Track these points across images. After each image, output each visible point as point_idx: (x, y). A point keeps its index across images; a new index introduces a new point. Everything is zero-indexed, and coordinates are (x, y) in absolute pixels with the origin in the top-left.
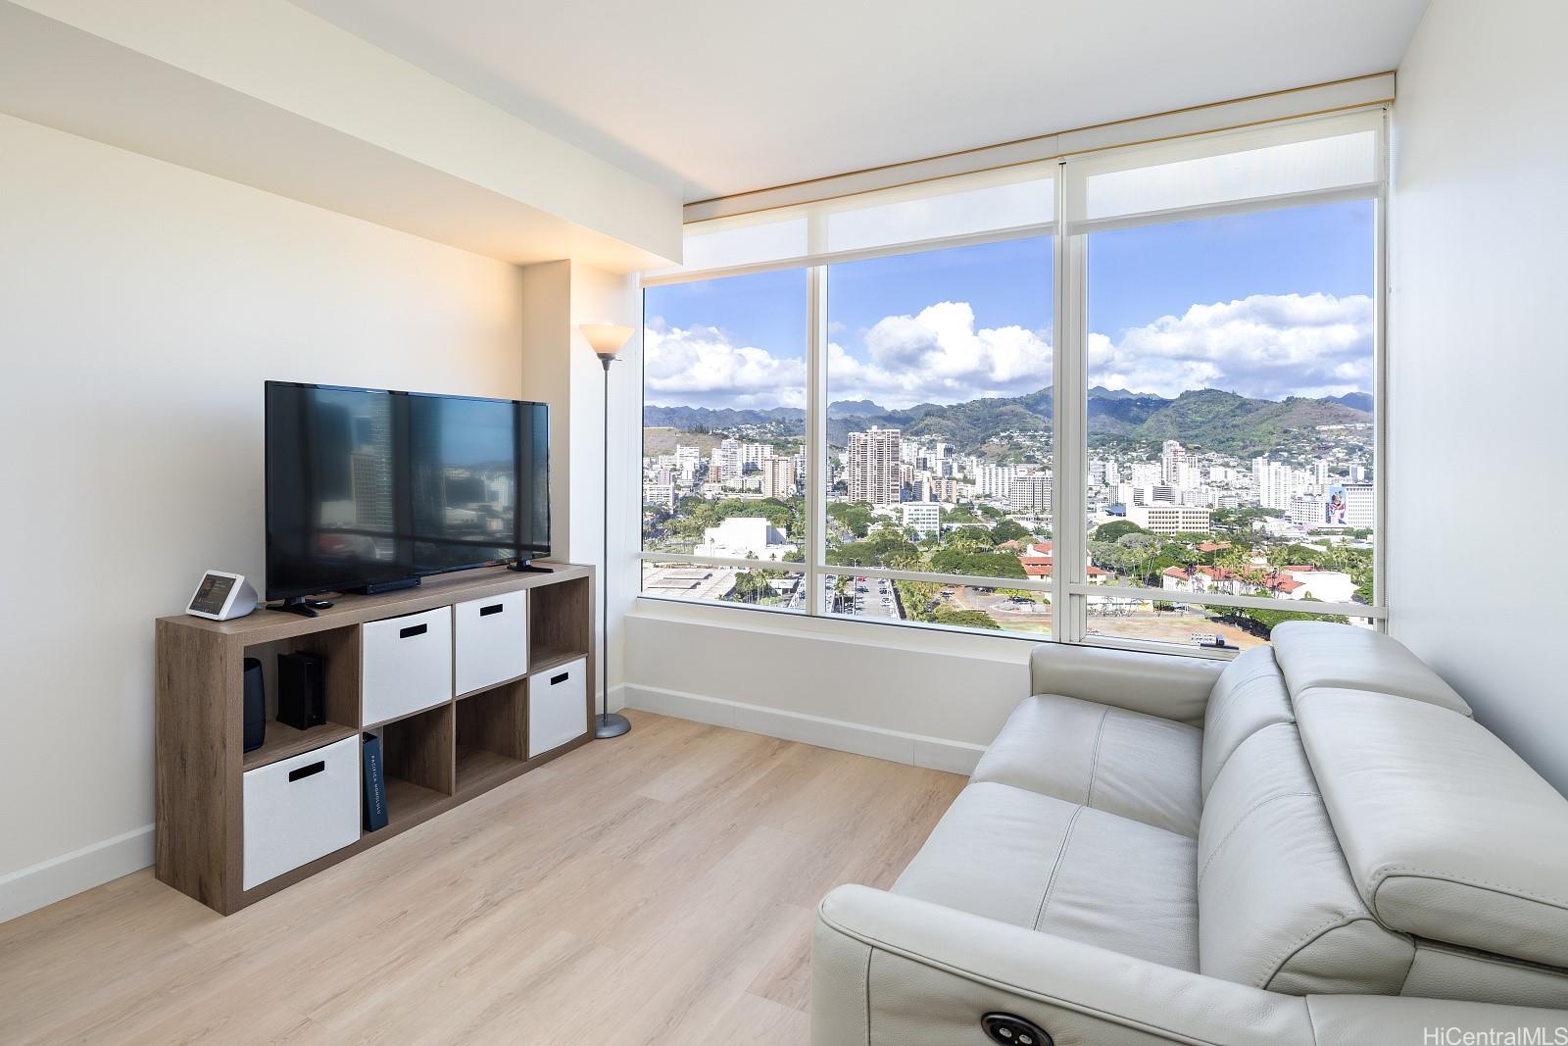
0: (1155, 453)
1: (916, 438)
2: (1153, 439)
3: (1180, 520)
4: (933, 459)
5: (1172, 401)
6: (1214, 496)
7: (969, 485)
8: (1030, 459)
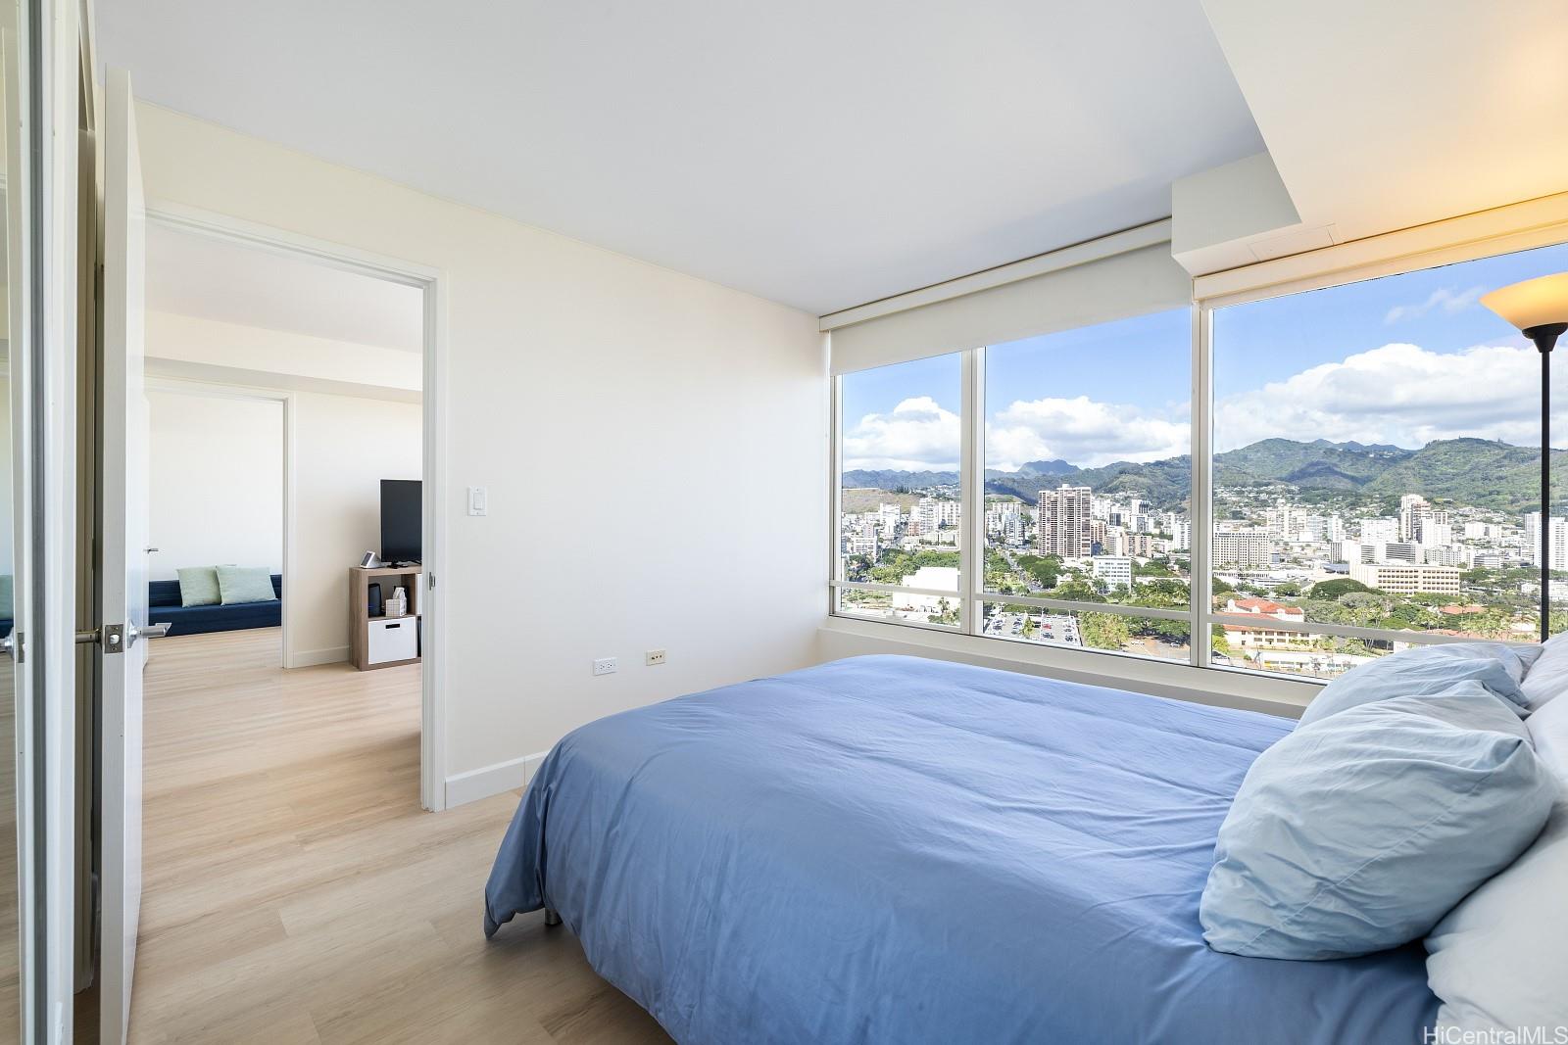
0: (1391, 508)
1: (1110, 495)
2: (1390, 493)
3: (1420, 579)
4: (1127, 517)
5: (1415, 452)
6: (1468, 555)
7: (1166, 541)
8: (1237, 515)
